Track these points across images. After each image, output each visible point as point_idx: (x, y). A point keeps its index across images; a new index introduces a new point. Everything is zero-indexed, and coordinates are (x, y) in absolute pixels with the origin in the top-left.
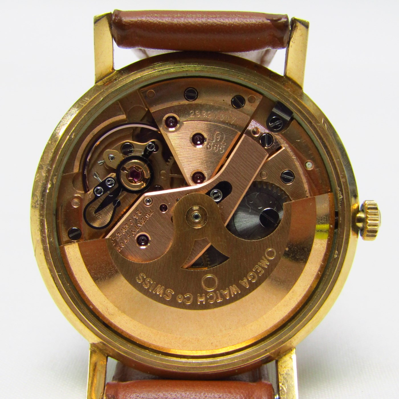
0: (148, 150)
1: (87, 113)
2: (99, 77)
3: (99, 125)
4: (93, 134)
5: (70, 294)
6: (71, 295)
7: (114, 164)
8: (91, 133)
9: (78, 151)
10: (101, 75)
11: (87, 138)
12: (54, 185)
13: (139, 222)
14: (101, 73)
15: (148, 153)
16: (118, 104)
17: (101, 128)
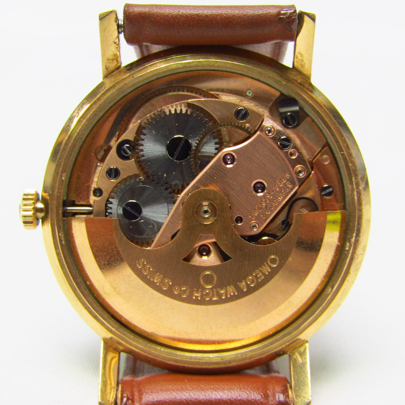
12: (348, 241)
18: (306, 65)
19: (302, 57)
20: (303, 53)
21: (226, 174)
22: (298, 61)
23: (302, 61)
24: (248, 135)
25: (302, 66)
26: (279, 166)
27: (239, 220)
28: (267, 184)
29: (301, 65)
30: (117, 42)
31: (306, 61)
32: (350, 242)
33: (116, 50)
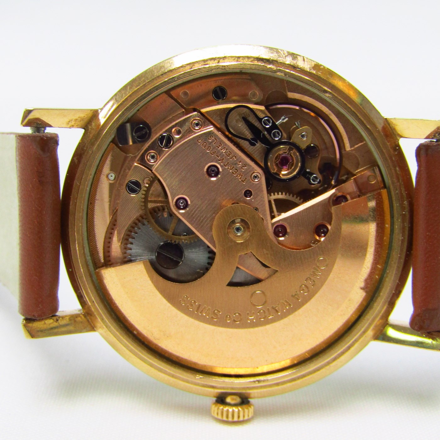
0: (311, 175)
1: (353, 111)
2: (393, 122)
3: (339, 121)
4: (330, 114)
5: (154, 90)
6: (152, 91)
7: (296, 139)
8: (330, 112)
9: (311, 97)
10: (394, 124)
11: (326, 108)
12: (275, 73)
13: (233, 167)
14: (396, 125)
15: (308, 177)
16: (362, 142)
17: (336, 124)
18: (81, 116)
19: (72, 120)
20: (68, 120)
21: (197, 206)
22: (76, 125)
23: (76, 120)
24: (157, 181)
25: (82, 119)
26: (189, 149)
27: (248, 194)
28: (210, 163)
29: (80, 121)
30: (57, 318)
31: (77, 116)
32: (275, 72)
33: (65, 319)
